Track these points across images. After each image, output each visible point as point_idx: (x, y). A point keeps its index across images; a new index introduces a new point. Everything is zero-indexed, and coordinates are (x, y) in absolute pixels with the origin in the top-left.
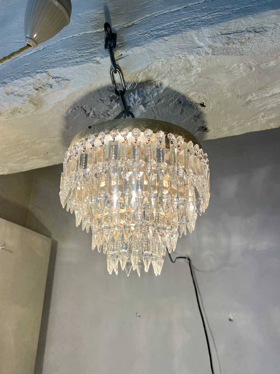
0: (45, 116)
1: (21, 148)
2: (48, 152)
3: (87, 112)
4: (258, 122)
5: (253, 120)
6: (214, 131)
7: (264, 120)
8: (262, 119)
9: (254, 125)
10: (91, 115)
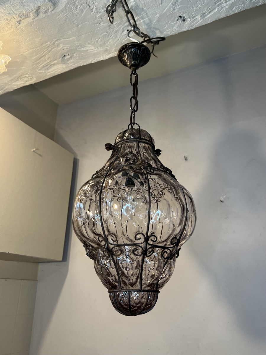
0: (61, 15)
1: (45, 51)
2: (65, 54)
3: (91, 8)
4: (223, 8)
5: (218, 5)
6: (191, 20)
7: (227, 5)
8: (225, 4)
9: (221, 11)
10: (94, 10)
